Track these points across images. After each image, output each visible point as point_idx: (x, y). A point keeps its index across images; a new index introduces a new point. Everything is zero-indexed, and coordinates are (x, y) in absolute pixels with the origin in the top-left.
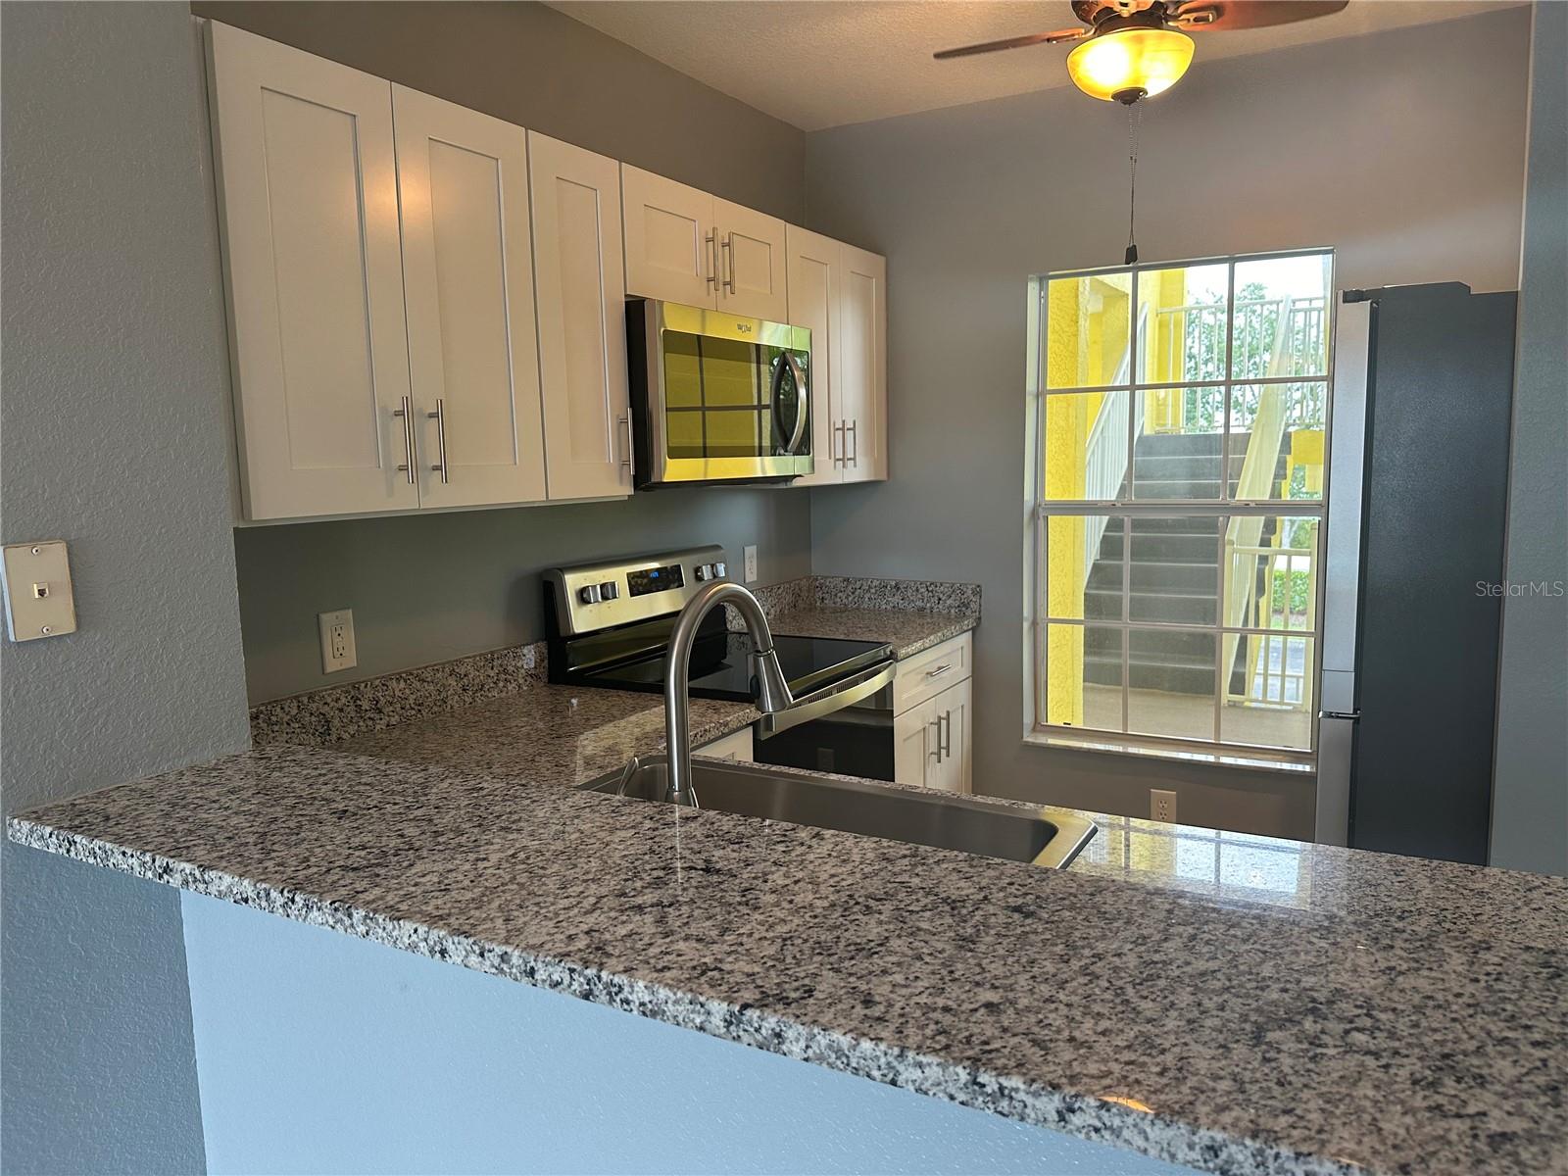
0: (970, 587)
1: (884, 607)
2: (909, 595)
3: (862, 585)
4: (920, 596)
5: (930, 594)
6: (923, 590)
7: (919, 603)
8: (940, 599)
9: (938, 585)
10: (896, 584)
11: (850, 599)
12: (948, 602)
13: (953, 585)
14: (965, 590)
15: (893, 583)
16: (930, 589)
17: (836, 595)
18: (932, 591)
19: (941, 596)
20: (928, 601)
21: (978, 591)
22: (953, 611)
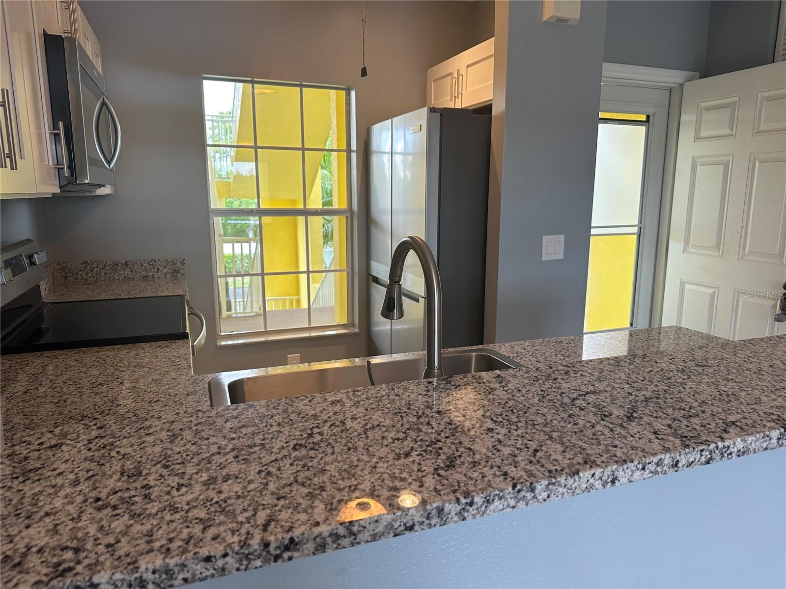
0: (179, 260)
1: (117, 278)
2: (136, 268)
3: (98, 265)
4: (144, 269)
5: (151, 267)
6: (146, 265)
7: (144, 273)
8: (158, 269)
9: (157, 260)
10: (126, 262)
11: (89, 275)
12: (165, 271)
13: (167, 260)
14: (176, 262)
15: (123, 262)
16: (151, 263)
17: (77, 273)
18: (152, 265)
19: (159, 267)
20: (150, 271)
21: (183, 263)
22: (168, 276)
